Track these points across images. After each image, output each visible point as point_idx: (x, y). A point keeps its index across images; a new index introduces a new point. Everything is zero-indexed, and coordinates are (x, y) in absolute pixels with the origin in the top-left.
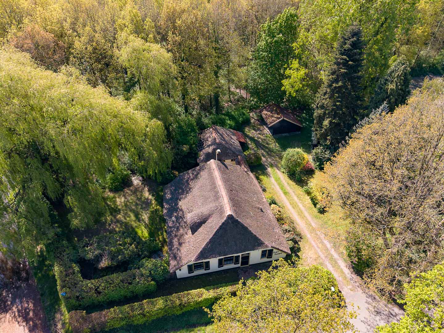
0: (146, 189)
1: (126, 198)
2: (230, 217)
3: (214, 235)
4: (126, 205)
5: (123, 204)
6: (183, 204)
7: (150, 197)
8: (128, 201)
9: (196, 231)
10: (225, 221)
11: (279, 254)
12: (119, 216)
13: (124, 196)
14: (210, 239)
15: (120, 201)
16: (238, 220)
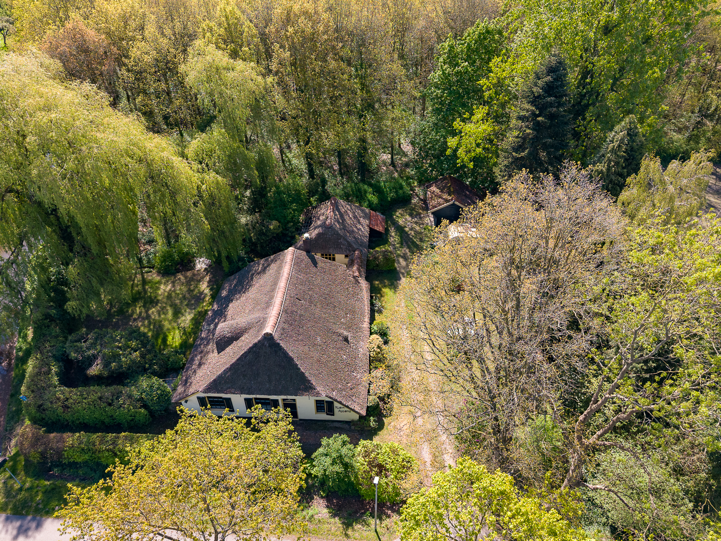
0: (207, 278)
1: (174, 286)
2: (268, 337)
3: (238, 360)
4: (169, 297)
5: (166, 294)
6: (233, 307)
7: (207, 291)
8: (174, 291)
9: (223, 349)
10: (259, 341)
11: (346, 411)
12: (153, 311)
13: (173, 283)
14: (231, 365)
15: (165, 288)
16: (279, 344)
